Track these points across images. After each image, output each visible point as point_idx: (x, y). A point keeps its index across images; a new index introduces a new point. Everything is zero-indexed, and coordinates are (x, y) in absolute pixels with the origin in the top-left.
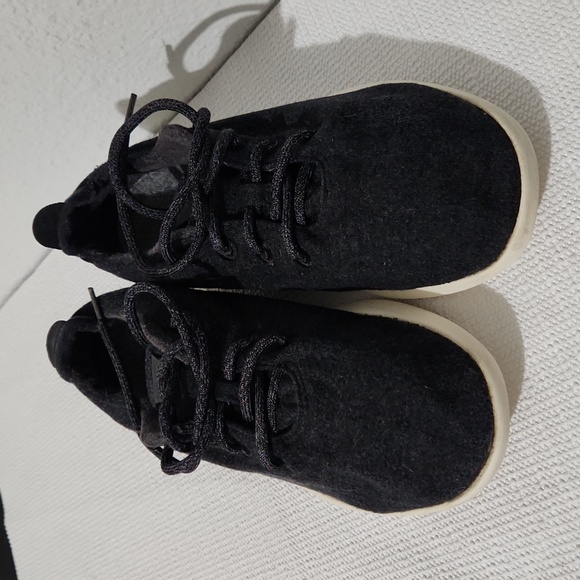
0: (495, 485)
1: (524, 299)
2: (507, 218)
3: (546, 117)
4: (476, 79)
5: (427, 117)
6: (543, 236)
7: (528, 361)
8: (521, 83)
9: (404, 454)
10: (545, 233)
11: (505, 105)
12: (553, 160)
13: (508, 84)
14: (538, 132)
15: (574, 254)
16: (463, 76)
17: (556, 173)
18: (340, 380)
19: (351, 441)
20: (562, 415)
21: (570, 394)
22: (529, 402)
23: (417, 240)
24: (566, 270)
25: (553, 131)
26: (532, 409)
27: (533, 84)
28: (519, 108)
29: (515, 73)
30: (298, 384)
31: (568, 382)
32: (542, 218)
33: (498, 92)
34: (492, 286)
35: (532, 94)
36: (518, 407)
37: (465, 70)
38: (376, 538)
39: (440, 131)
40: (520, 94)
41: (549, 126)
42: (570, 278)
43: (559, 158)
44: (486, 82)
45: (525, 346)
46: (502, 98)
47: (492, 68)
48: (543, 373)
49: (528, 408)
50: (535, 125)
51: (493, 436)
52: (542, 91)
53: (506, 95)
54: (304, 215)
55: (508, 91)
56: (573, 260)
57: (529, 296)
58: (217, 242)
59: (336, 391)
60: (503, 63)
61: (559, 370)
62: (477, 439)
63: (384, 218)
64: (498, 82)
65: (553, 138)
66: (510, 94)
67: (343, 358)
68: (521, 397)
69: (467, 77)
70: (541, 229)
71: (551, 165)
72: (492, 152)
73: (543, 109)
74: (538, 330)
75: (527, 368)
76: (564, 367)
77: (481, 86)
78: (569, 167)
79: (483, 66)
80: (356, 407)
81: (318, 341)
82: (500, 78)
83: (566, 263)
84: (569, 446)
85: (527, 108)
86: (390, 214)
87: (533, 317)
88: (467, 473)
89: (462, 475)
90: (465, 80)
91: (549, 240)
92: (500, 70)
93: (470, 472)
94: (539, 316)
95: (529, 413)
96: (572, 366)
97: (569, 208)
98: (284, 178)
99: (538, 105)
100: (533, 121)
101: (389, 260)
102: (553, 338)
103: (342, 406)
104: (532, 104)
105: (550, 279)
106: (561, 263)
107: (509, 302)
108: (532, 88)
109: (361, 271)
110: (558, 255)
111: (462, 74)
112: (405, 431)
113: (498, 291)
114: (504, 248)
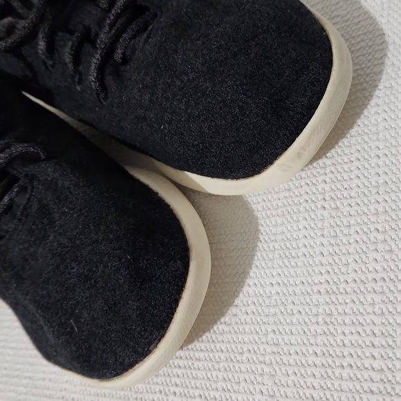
0: (157, 390)
1: (274, 231)
2: (287, 133)
3: (381, 72)
4: (342, 17)
5: (271, 12)
6: (320, 179)
7: (246, 289)
8: (377, 33)
9: (77, 311)
10: (323, 177)
11: (353, 49)
12: (366, 112)
13: (366, 31)
14: (367, 82)
15: (337, 208)
16: (333, 12)
17: (362, 126)
18: (64, 213)
19: (41, 274)
20: (247, 354)
21: (263, 340)
22: (226, 329)
23: (199, 116)
24: (323, 220)
25: (381, 86)
26: (225, 336)
27: (387, 39)
28: (364, 55)
29: (377, 23)
30: (29, 199)
31: (267, 326)
32: (328, 162)
33: (353, 35)
34: (254, 207)
35: (381, 47)
36: (215, 327)
37: (338, 7)
38: (48, 384)
39: (274, 27)
40: (371, 43)
41: (379, 81)
42: (322, 229)
43: (372, 113)
44: (348, 23)
45: (251, 274)
46: (353, 42)
47: (361, 11)
48: (252, 307)
49: (223, 333)
50: (368, 75)
51: (163, 336)
52: (391, 47)
53: (359, 40)
54: (124, 54)
55: (362, 37)
56: (334, 214)
57: (280, 229)
58: (42, 45)
59: (56, 221)
60: (371, 11)
61: (266, 311)
62: (145, 330)
63: (182, 82)
64: (359, 26)
65: (377, 93)
66: (363, 41)
67: (78, 195)
68: (222, 320)
69: (336, 13)
70: (322, 171)
71: (362, 116)
72: (308, 67)
73: (383, 63)
74: (270, 264)
75: (241, 295)
76: (272, 310)
77: (344, 24)
78: (377, 125)
79: (354, 8)
80: (61, 244)
81: (69, 170)
82: (363, 23)
83: (326, 214)
84: (236, 388)
85: (370, 57)
86: (189, 80)
87: (271, 251)
88: (121, 360)
89: (116, 360)
90: (333, 15)
91: (323, 185)
92: (366, 16)
93: (124, 360)
94: (277, 252)
95: (220, 338)
96: (279, 313)
97: (356, 163)
98: (122, 11)
99: (381, 58)
100: (369, 71)
101: (167, 125)
102: (277, 279)
103: (51, 238)
104: (377, 56)
105: (304, 222)
106: (322, 211)
107: (260, 228)
108: (384, 42)
109: (142, 127)
110: (323, 203)
111: (333, 8)
112: (89, 288)
113: (256, 213)
114: (271, 163)
